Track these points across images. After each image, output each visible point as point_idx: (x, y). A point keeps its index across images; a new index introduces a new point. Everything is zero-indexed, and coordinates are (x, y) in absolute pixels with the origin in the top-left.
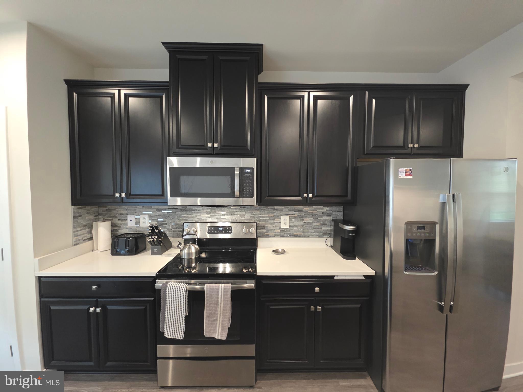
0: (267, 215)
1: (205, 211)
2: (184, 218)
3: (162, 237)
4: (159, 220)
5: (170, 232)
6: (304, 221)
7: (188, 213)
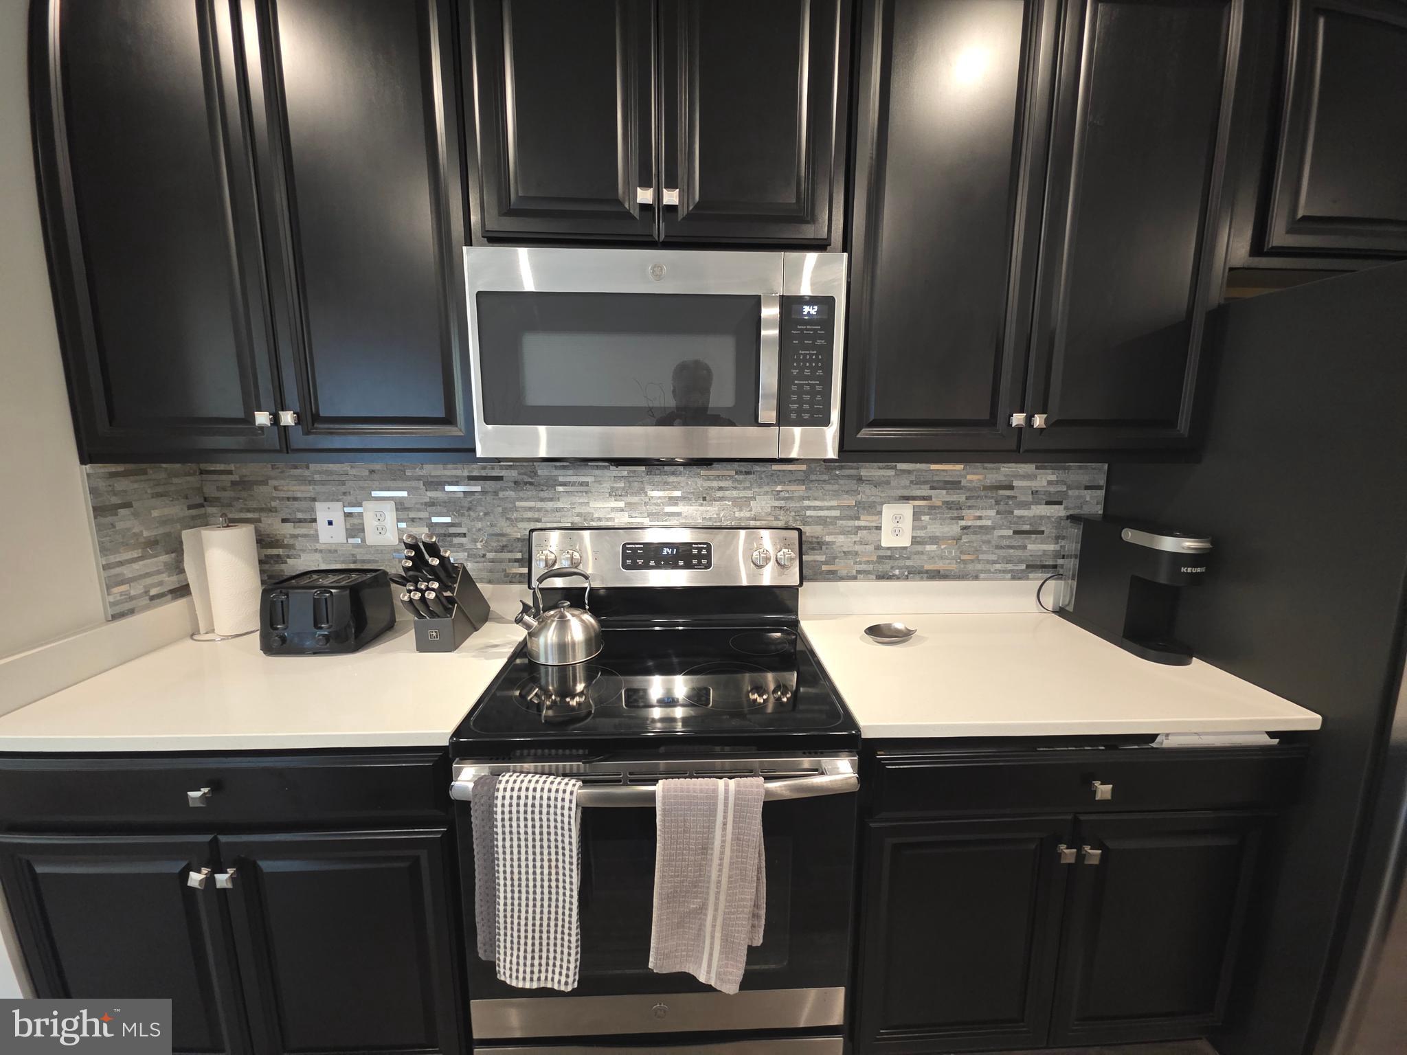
0: (833, 500)
1: (607, 486)
2: (529, 515)
3: (456, 586)
4: (435, 520)
5: (481, 564)
6: (963, 523)
7: (542, 494)
